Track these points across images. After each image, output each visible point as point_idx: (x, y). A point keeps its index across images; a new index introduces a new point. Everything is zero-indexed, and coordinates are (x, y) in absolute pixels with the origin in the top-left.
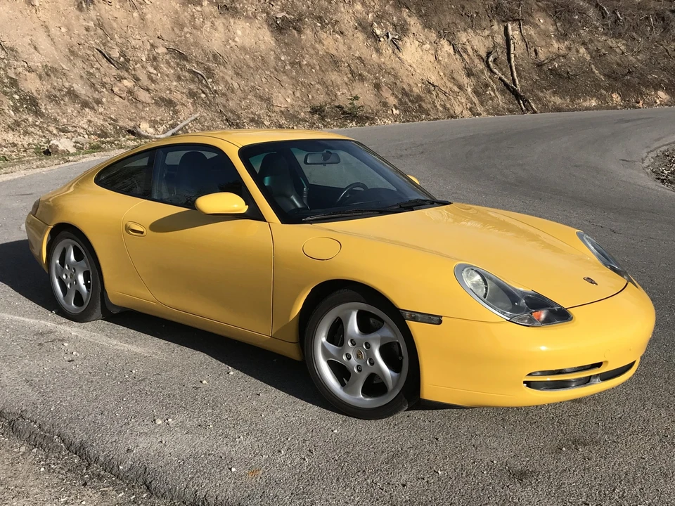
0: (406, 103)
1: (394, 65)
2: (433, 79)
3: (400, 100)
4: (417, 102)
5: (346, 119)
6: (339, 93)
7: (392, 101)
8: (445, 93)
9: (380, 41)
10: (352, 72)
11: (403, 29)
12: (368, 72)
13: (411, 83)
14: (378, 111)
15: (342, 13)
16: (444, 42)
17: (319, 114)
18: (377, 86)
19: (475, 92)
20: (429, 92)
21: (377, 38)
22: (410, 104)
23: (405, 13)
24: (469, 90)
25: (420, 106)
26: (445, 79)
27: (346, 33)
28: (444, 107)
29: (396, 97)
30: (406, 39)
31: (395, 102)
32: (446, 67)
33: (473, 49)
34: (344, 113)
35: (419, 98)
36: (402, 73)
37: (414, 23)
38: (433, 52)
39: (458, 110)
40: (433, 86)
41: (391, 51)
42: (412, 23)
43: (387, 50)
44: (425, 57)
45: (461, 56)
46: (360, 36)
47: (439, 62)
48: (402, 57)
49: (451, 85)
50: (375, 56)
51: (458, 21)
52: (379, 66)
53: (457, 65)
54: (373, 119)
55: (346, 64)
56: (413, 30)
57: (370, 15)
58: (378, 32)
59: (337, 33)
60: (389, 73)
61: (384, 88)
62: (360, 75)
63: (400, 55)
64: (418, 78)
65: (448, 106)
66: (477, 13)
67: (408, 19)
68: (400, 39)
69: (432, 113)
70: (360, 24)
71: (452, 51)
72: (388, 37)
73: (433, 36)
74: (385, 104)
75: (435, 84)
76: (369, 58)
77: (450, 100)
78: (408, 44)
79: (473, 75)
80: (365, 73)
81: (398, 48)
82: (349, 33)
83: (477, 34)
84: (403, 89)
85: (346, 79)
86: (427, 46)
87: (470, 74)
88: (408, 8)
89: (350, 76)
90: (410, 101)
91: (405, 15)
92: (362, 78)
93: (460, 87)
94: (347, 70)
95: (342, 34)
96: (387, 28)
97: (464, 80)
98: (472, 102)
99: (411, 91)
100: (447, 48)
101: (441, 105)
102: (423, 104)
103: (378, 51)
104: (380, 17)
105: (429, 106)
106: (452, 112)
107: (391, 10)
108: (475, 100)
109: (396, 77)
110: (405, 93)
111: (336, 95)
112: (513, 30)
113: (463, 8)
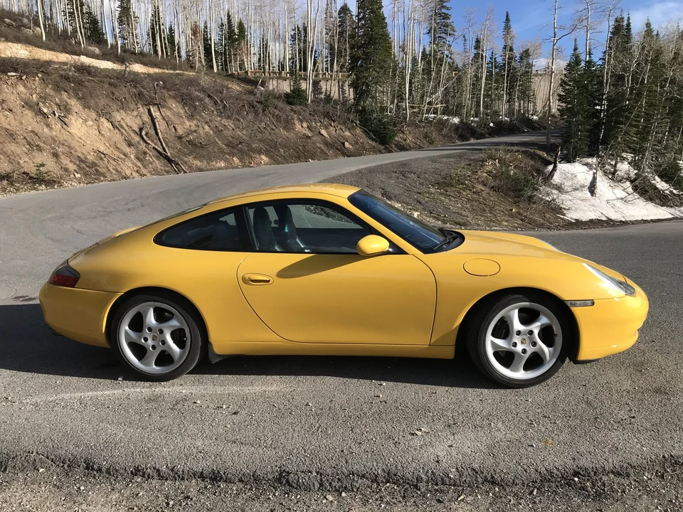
0: (84, 168)
1: (65, 138)
2: (102, 149)
3: (78, 166)
4: (93, 167)
5: (34, 183)
6: (21, 162)
7: (72, 167)
8: (114, 159)
9: (48, 117)
10: (29, 144)
11: (67, 109)
12: (44, 143)
13: (84, 152)
14: (61, 176)
15: (6, 93)
16: (103, 120)
17: (7, 180)
18: (56, 155)
19: (137, 158)
20: (101, 159)
21: (45, 115)
22: (88, 169)
23: (65, 95)
24: (132, 157)
25: (96, 170)
26: (111, 149)
27: (15, 110)
28: (117, 170)
29: (75, 164)
30: (70, 116)
31: (75, 167)
32: (109, 139)
33: (128, 126)
34: (31, 178)
35: (94, 165)
36: (74, 144)
37: (74, 104)
38: (96, 128)
39: (128, 172)
40: (103, 154)
41: (60, 126)
42: (73, 104)
43: (57, 126)
44: (90, 131)
45: (119, 130)
46: (29, 114)
47: (102, 135)
48: (71, 131)
49: (118, 153)
50: (46, 130)
51: (111, 104)
52: (53, 138)
53: (117, 137)
54: (59, 182)
55: (22, 137)
56: (76, 110)
57: (34, 96)
58: (45, 110)
59: (6, 110)
60: (63, 144)
61: (62, 157)
62: (37, 146)
63: (69, 129)
64: (89, 147)
65: (120, 170)
66: (125, 98)
67: (69, 101)
68: (65, 117)
69: (108, 175)
70: (26, 103)
71: (111, 127)
72: (55, 115)
73: (94, 115)
74: (66, 170)
75: (105, 153)
76: (41, 131)
77: (119, 164)
78: (73, 121)
79: (133, 145)
80: (42, 144)
81: (65, 124)
82: (18, 110)
83: (128, 114)
84: (79, 157)
85: (24, 149)
86: (90, 123)
87: (130, 145)
88: (66, 92)
89: (28, 146)
90: (87, 166)
91: (65, 97)
92: (40, 149)
93: (125, 155)
94: (24, 141)
95: (11, 111)
96: (52, 108)
97: (127, 150)
98: (136, 165)
99: (86, 158)
100: (107, 125)
101: (113, 169)
102: (99, 169)
103: (48, 125)
104: (44, 98)
105: (104, 170)
106: (124, 174)
107: (52, 93)
108: (139, 164)
109: (69, 147)
110: (81, 160)
111: (19, 163)
112: (155, 112)
113: (113, 93)
